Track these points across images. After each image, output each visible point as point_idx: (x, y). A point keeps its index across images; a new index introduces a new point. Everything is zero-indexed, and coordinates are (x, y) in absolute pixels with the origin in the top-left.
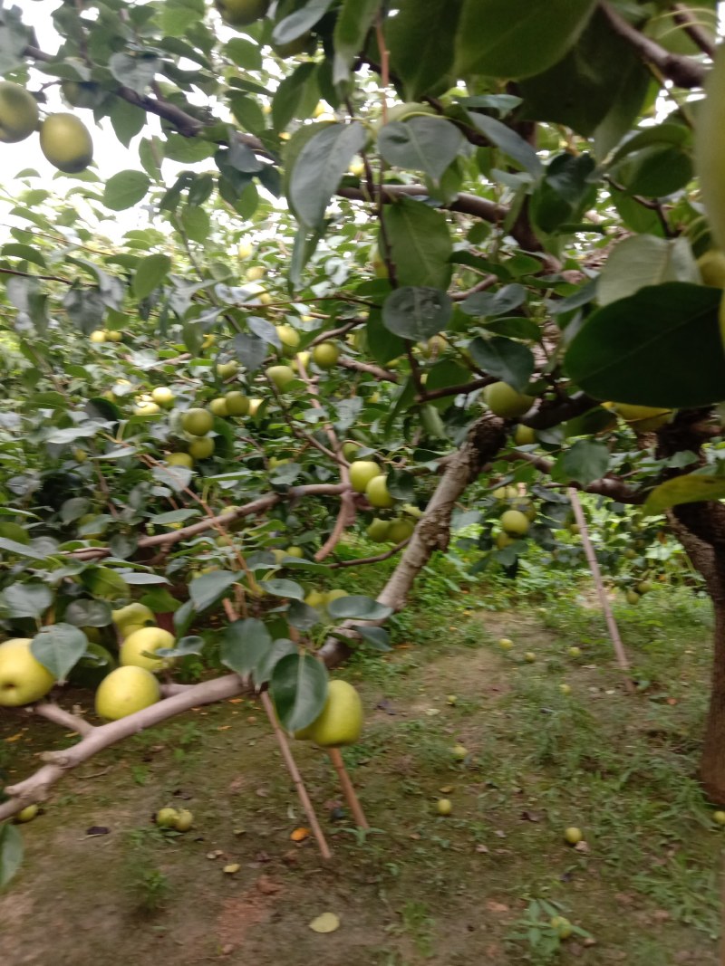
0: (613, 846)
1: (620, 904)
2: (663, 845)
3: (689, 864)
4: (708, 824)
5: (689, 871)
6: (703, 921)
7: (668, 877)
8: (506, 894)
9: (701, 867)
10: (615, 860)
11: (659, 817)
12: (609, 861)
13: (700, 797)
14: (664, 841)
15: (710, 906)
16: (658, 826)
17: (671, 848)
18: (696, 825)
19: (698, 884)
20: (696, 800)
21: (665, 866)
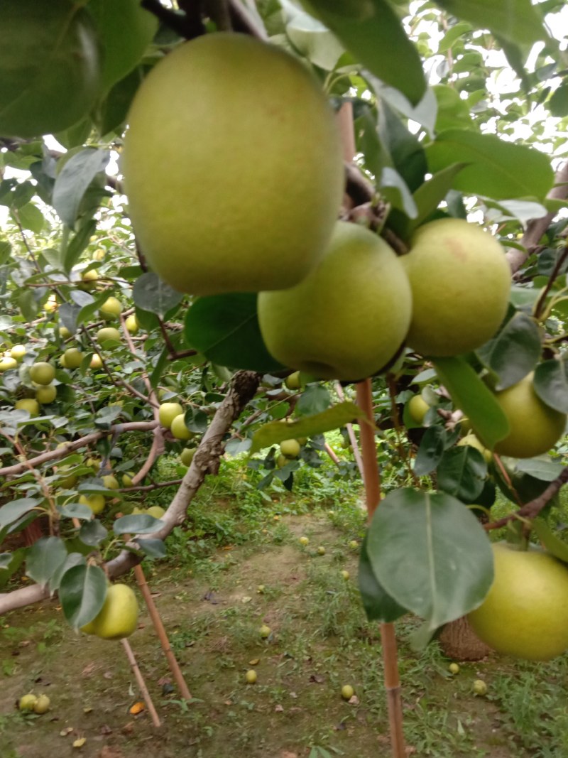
0: (375, 698)
1: (380, 744)
2: (413, 694)
3: (430, 707)
4: (446, 675)
5: (430, 713)
6: (438, 751)
7: (415, 719)
8: (296, 744)
9: (439, 709)
10: (378, 709)
11: (410, 672)
12: (373, 710)
13: (439, 654)
14: (413, 691)
15: (444, 738)
16: (410, 679)
17: (418, 696)
18: (436, 676)
19: (436, 722)
20: (436, 656)
21: (413, 710)
